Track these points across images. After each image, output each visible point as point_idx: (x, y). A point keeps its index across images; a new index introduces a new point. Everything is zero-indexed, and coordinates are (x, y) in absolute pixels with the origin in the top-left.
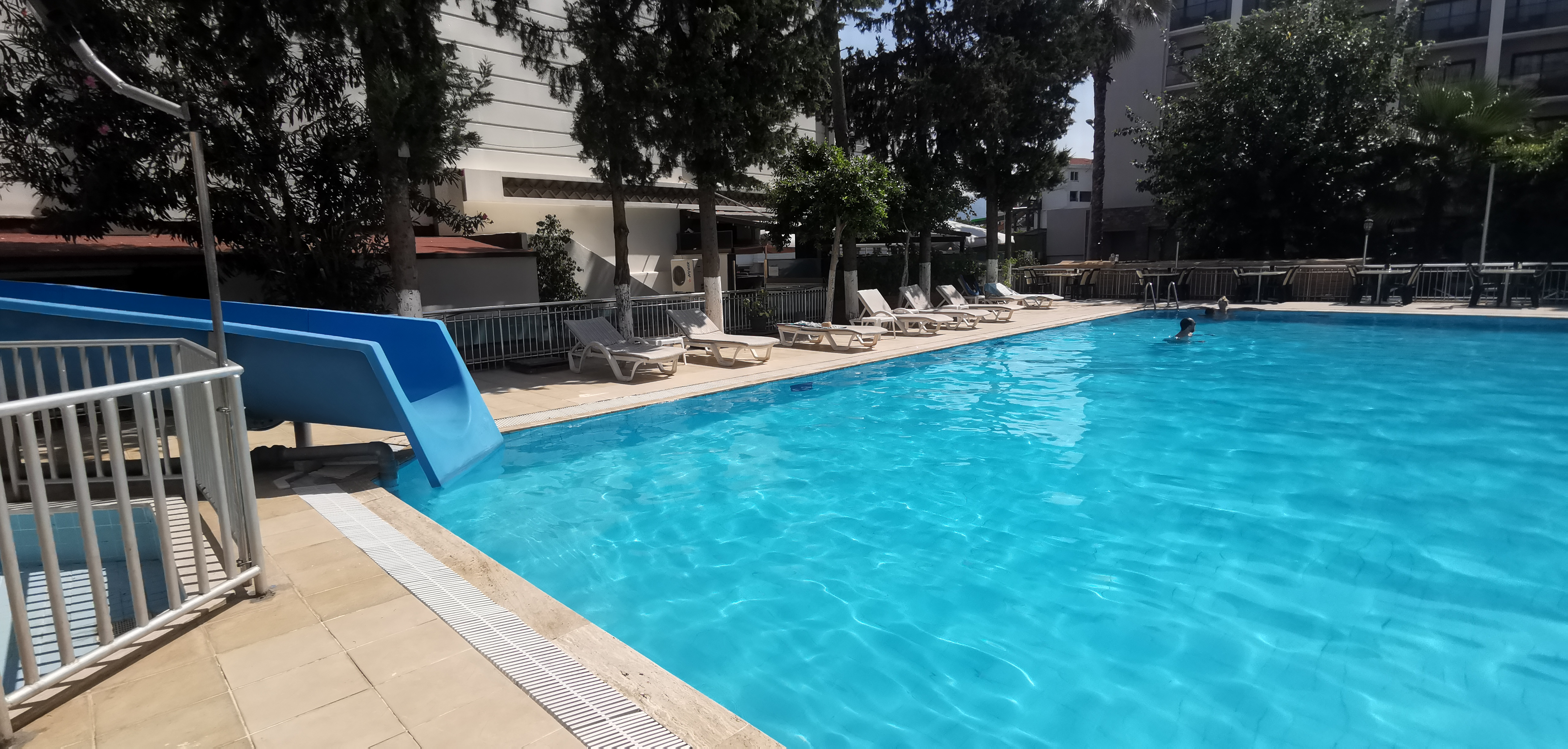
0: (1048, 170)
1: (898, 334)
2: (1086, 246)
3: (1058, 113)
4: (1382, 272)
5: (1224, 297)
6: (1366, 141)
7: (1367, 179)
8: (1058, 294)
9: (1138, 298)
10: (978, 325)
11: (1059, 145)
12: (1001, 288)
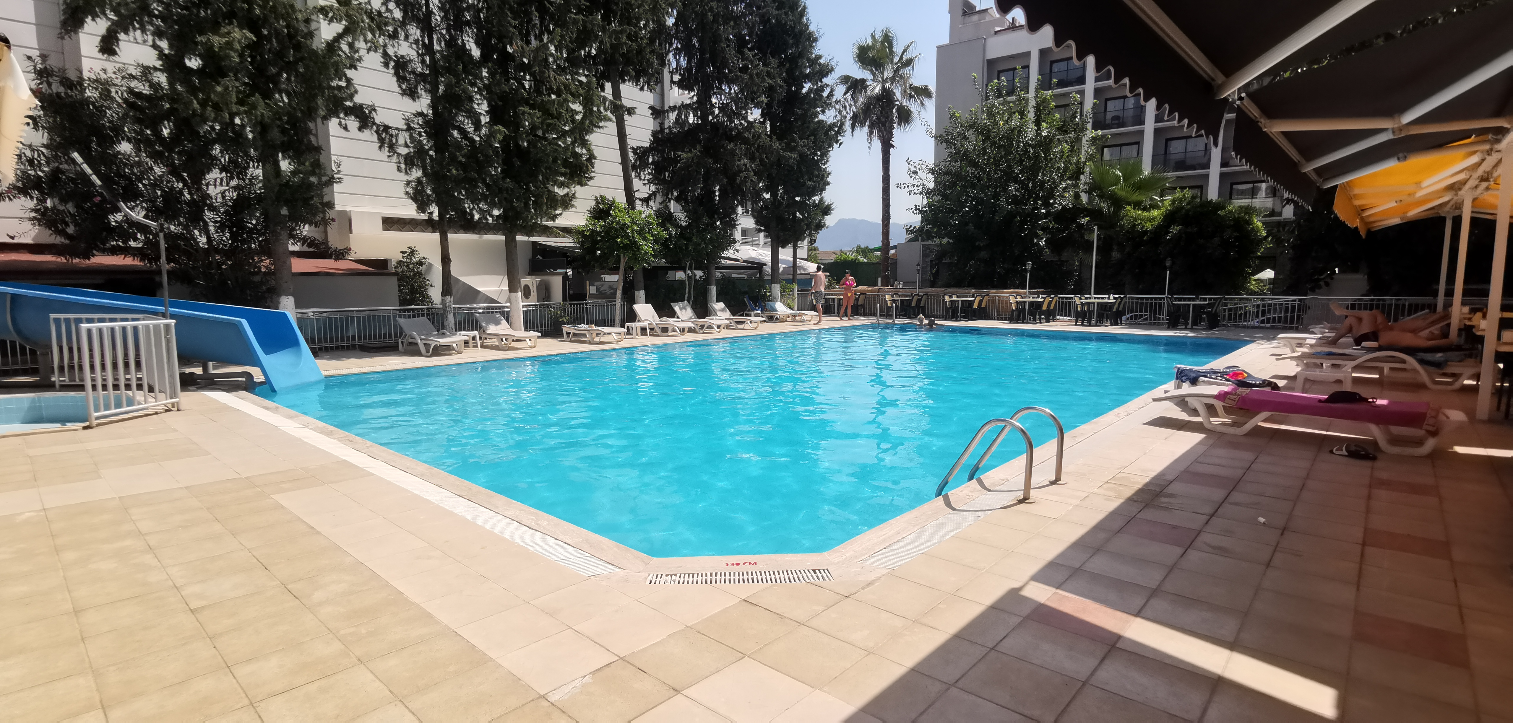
4: (1030, 300)
12: (778, 305)
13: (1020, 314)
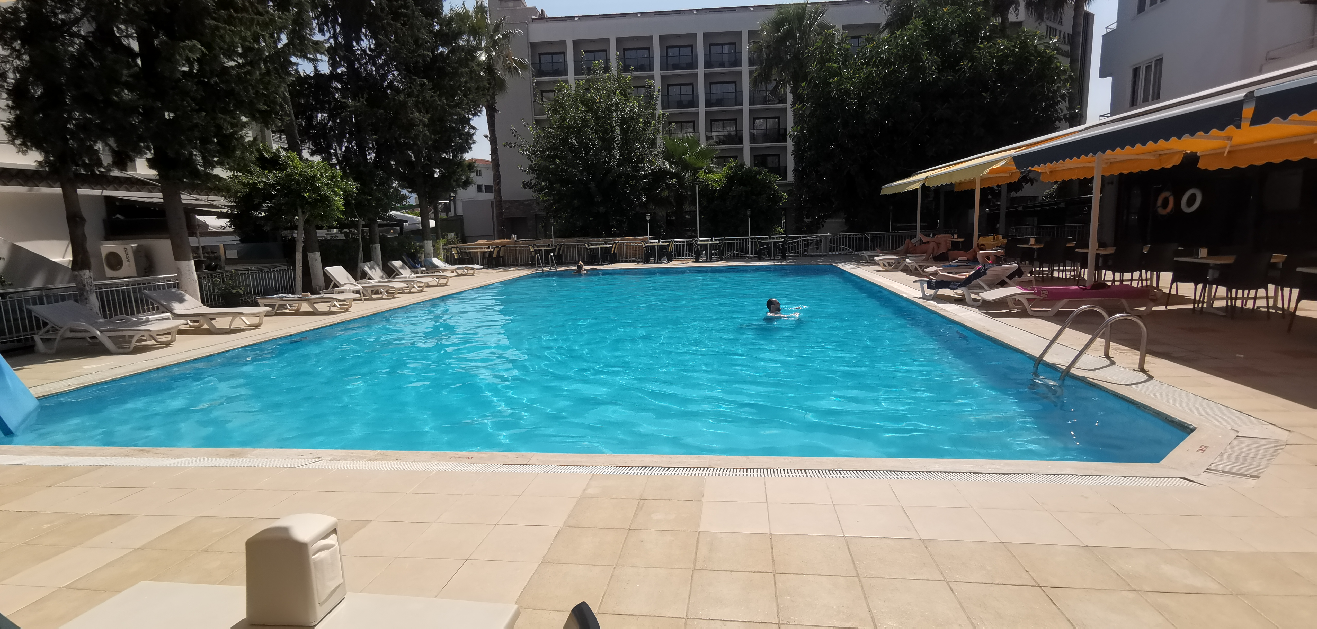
0: (462, 175)
1: (365, 300)
2: (494, 229)
3: (464, 135)
4: (657, 244)
5: (581, 262)
6: (644, 167)
7: (648, 190)
8: (478, 264)
9: (532, 265)
10: (425, 289)
11: (468, 156)
12: (436, 261)
13: (648, 255)
